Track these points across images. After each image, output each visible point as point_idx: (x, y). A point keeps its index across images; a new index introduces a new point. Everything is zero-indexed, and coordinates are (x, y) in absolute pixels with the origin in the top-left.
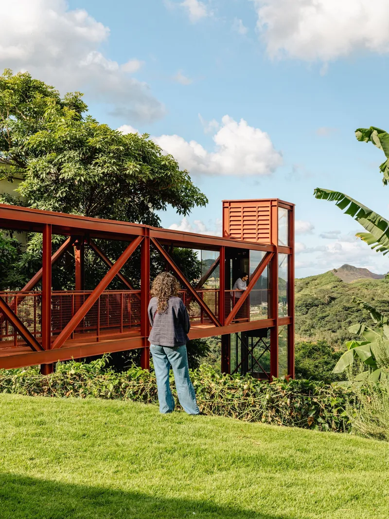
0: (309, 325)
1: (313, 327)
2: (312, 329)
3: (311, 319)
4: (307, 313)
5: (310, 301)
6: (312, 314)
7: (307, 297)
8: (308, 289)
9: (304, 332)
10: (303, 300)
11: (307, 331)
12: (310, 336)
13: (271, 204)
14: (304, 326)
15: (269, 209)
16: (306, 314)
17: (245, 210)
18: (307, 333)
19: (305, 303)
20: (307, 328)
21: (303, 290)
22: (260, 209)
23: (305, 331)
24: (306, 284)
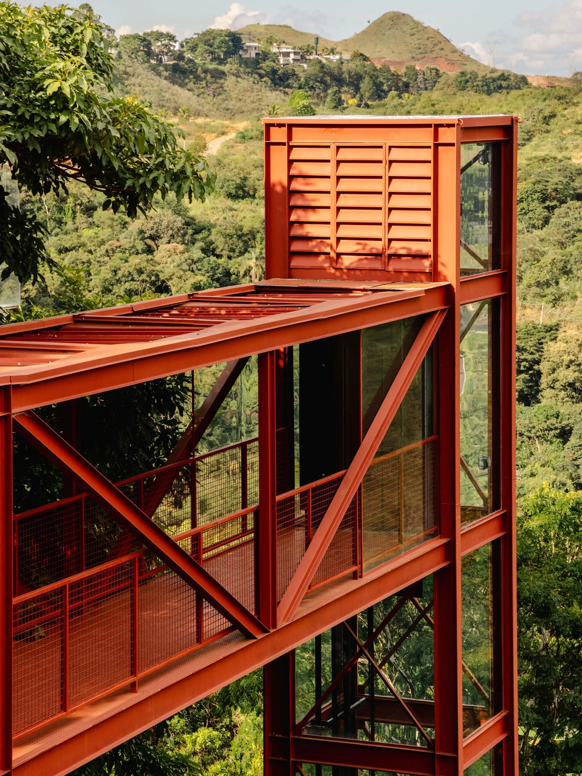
0: (553, 263)
1: (566, 272)
2: (562, 280)
3: (562, 245)
4: (546, 221)
5: (556, 180)
6: (567, 225)
7: (547, 167)
8: (550, 138)
9: (534, 289)
10: (533, 179)
11: (547, 284)
12: (556, 300)
13: (436, 136)
14: (536, 270)
15: (428, 155)
16: (543, 226)
17: (344, 155)
18: (548, 291)
19: (540, 187)
20: (544, 277)
21: (535, 140)
22: (396, 154)
23: (538, 284)
24: (545, 118)
